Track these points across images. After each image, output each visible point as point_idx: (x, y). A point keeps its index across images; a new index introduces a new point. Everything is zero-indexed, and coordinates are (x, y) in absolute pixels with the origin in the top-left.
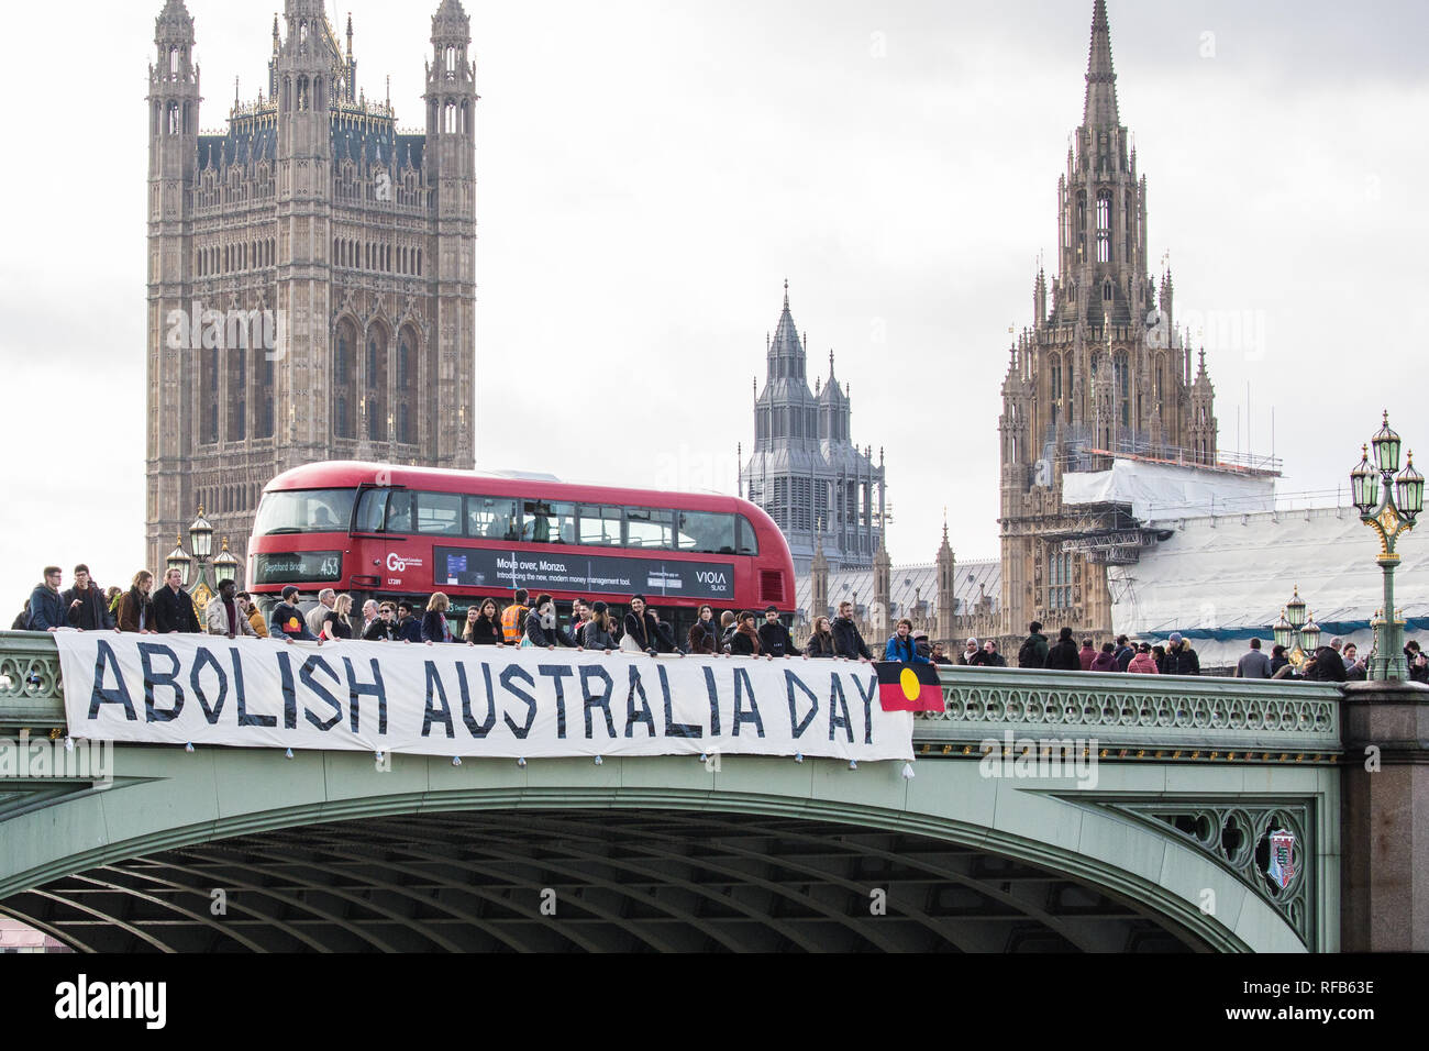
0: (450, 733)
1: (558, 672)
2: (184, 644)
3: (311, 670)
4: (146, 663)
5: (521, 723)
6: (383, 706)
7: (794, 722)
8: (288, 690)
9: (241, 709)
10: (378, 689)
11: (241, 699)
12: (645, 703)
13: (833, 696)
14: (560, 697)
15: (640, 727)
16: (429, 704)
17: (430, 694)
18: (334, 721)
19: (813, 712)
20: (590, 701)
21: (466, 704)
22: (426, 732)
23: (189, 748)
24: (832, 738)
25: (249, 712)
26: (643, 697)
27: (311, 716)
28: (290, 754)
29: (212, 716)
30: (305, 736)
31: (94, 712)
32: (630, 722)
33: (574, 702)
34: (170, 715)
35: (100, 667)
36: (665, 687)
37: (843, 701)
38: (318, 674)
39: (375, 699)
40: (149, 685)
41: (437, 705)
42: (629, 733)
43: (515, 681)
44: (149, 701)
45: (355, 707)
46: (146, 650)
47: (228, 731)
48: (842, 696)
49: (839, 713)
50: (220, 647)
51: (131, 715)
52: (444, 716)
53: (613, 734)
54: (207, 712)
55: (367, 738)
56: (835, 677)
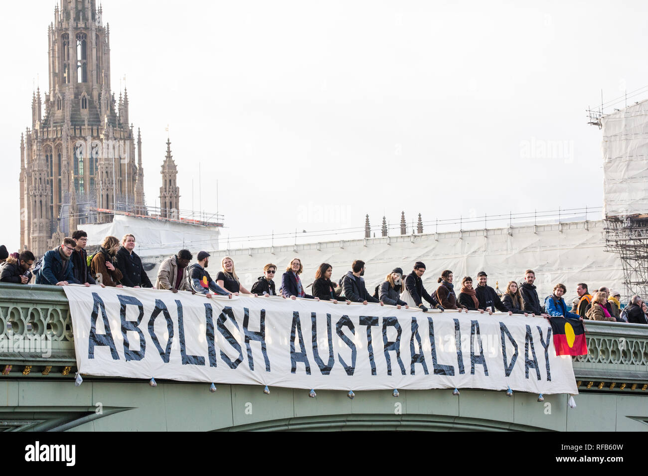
0: (308, 370)
1: (368, 321)
2: (147, 297)
3: (224, 319)
4: (123, 312)
5: (349, 364)
6: (264, 349)
7: (505, 363)
8: (210, 336)
9: (183, 351)
10: (261, 335)
11: (182, 342)
12: (421, 348)
13: (527, 344)
14: (370, 343)
15: (418, 366)
16: (292, 348)
17: (293, 339)
18: (239, 361)
19: (516, 355)
20: (388, 345)
21: (315, 347)
22: (294, 370)
23: (153, 383)
24: (527, 377)
25: (188, 353)
26: (420, 344)
27: (225, 357)
28: (214, 388)
29: (165, 356)
30: (221, 374)
31: (91, 355)
32: (413, 362)
33: (378, 345)
34: (138, 355)
35: (94, 316)
36: (431, 335)
37: (533, 348)
38: (228, 323)
39: (259, 343)
40: (124, 330)
41: (298, 349)
42: (413, 372)
43: (345, 329)
44: (126, 344)
45: (249, 350)
46: (125, 302)
47: (177, 370)
48: (532, 344)
49: (531, 357)
50: (169, 298)
51: (115, 356)
52: (302, 357)
53: (404, 372)
54: (162, 354)
55: (260, 377)
56: (528, 329)
